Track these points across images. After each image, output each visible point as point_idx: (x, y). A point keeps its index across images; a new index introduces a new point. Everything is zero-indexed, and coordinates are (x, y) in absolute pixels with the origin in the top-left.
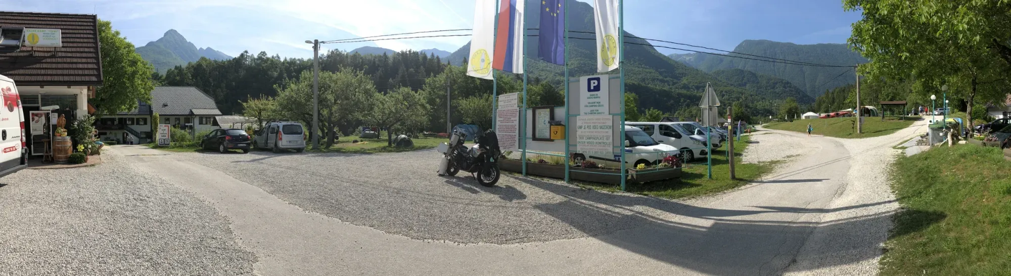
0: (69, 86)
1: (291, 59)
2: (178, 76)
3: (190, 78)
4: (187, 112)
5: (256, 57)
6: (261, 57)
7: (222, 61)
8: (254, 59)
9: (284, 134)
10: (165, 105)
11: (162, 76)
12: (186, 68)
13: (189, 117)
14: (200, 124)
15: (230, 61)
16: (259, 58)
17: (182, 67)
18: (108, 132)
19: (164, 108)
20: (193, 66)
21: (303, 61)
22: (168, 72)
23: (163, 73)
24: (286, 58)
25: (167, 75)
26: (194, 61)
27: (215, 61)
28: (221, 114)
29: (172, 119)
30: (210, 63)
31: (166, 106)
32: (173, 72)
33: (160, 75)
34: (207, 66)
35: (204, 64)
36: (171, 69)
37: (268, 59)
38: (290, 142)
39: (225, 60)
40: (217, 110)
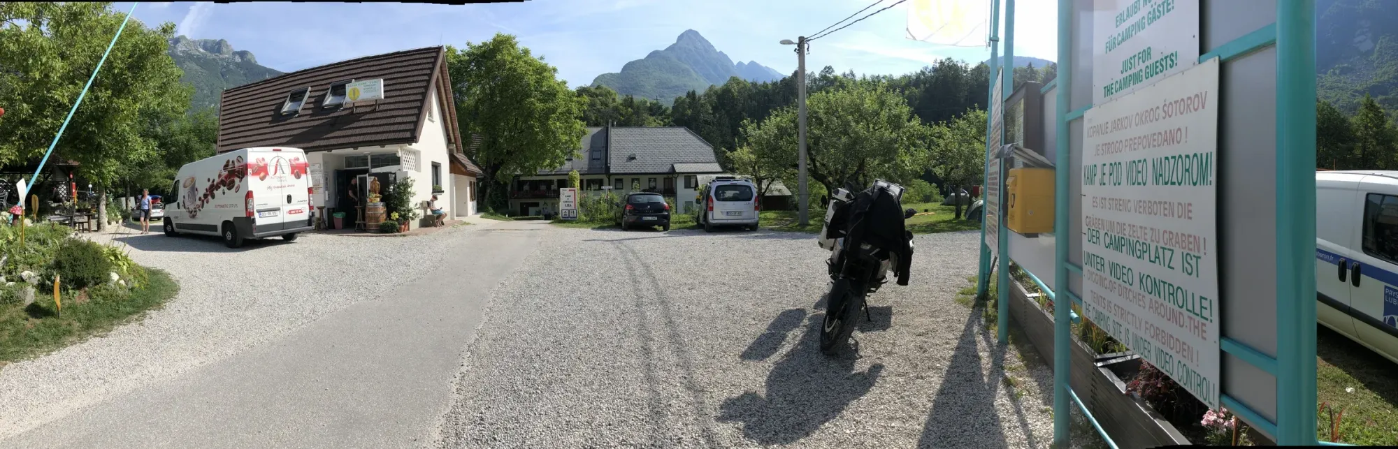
0: (383, 146)
1: (873, 77)
2: (689, 108)
3: (711, 112)
4: (666, 169)
5: (817, 76)
6: (825, 75)
7: (764, 83)
8: (815, 79)
9: (718, 200)
10: (632, 158)
11: (667, 108)
12: (705, 96)
13: (670, 176)
14: (686, 187)
15: (775, 84)
16: (822, 77)
17: (697, 94)
18: (541, 202)
19: (629, 163)
20: (716, 93)
21: (892, 80)
22: (675, 102)
23: (668, 103)
24: (864, 75)
25: (673, 108)
26: (720, 85)
27: (754, 84)
28: (721, 170)
29: (644, 179)
30: (743, 87)
31: (634, 158)
32: (683, 102)
33: (663, 107)
34: (739, 92)
35: (735, 89)
36: (680, 98)
37: (836, 78)
38: (728, 213)
39: (769, 82)
40: (717, 164)
